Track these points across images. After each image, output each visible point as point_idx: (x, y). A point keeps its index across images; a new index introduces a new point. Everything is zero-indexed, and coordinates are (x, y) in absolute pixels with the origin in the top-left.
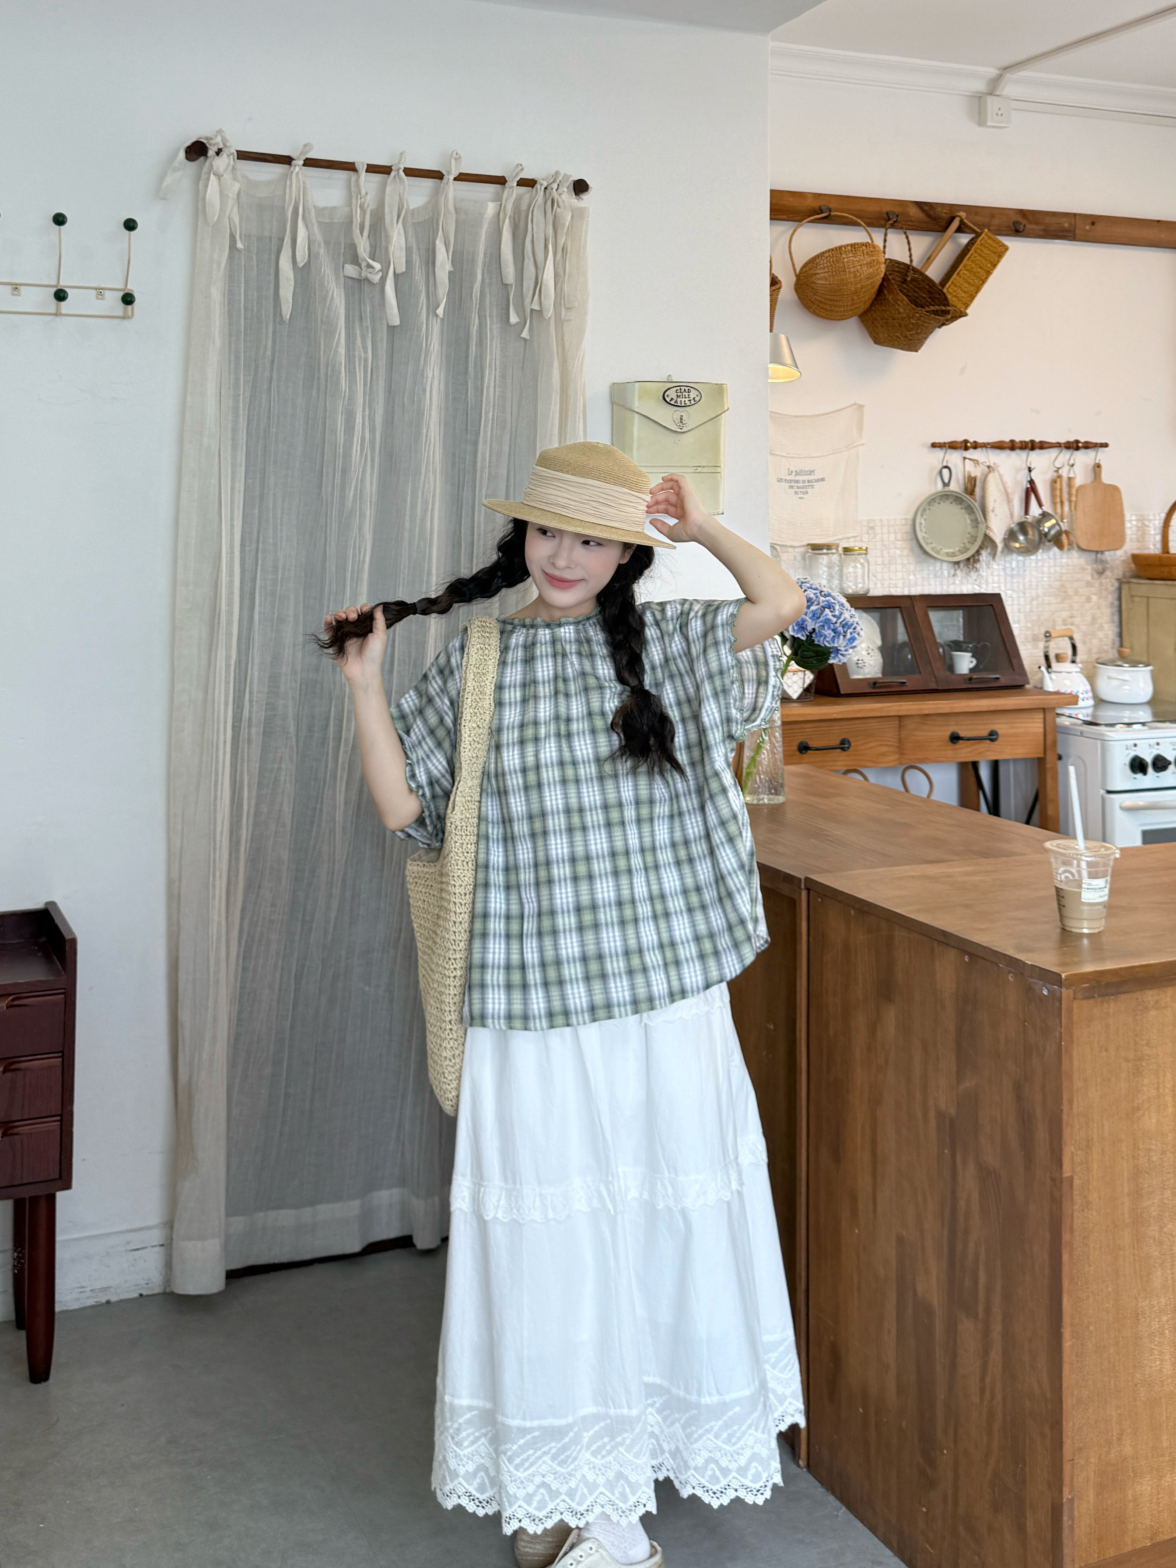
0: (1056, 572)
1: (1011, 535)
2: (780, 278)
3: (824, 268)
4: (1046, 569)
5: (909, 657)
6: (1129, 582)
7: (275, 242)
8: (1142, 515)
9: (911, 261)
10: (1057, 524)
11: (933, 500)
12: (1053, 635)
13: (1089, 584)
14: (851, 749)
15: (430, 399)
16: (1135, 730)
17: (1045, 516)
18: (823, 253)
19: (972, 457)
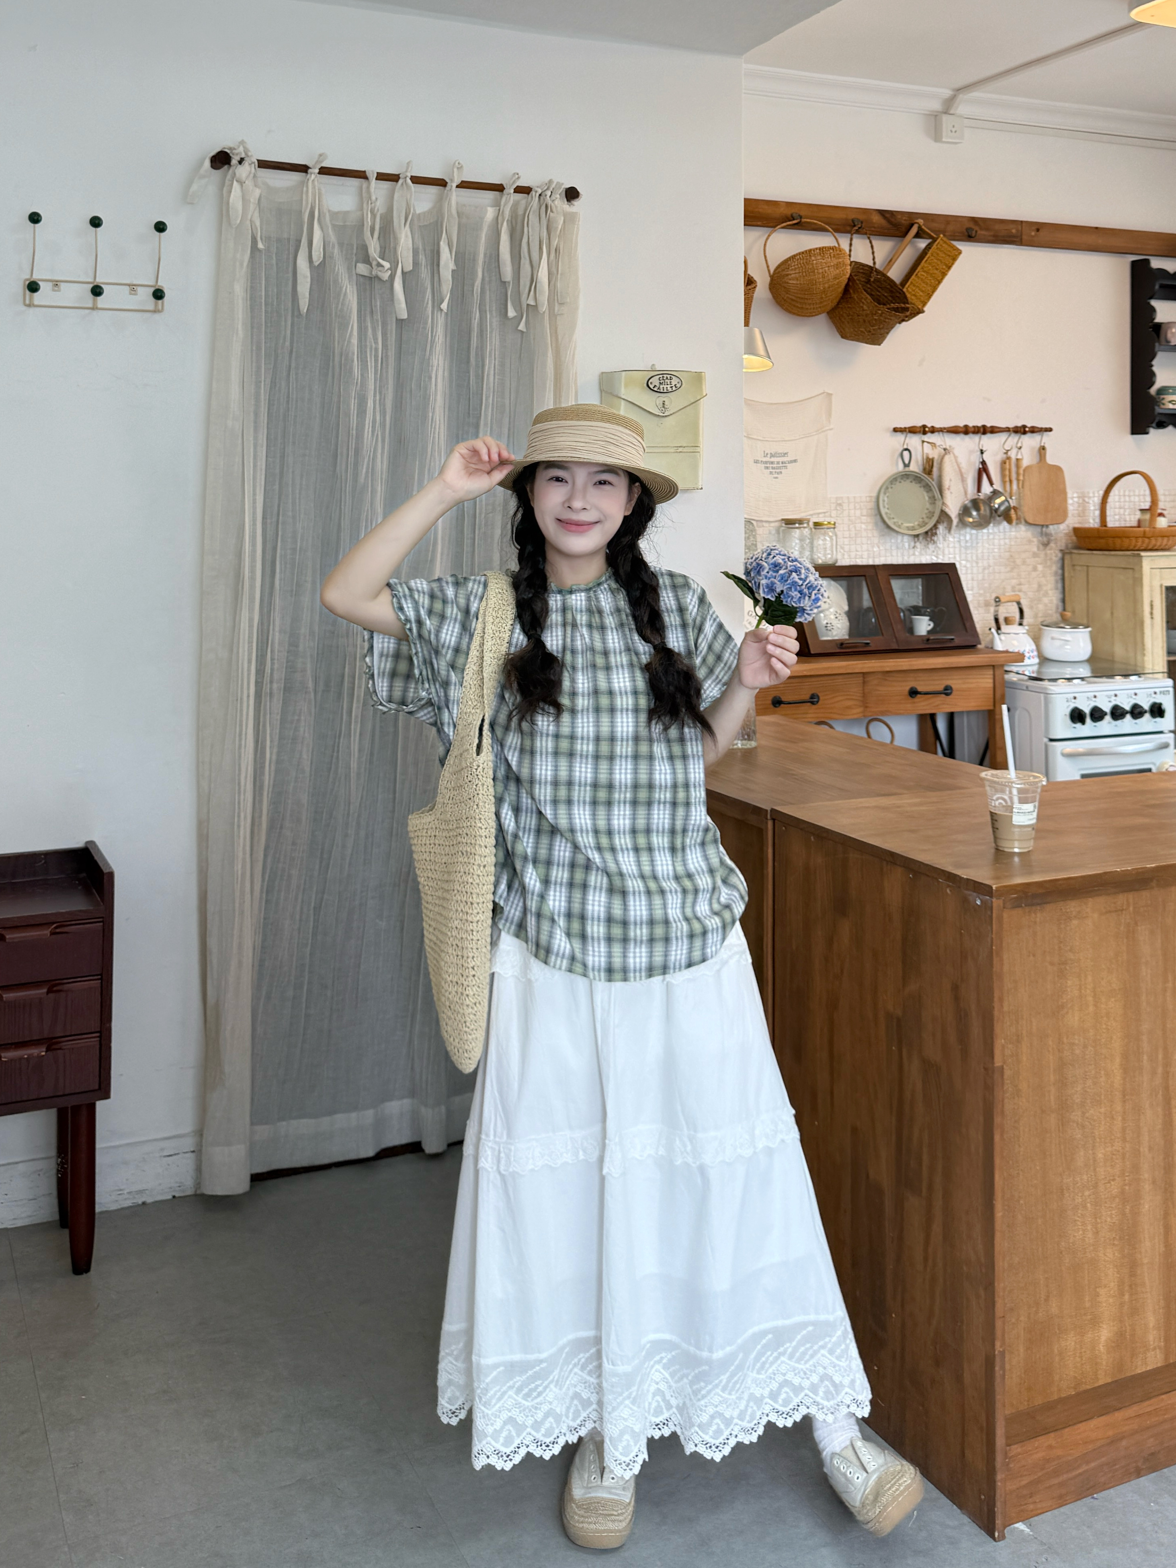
0: (1005, 544)
1: (965, 511)
2: (755, 278)
3: (795, 269)
4: (996, 542)
5: (873, 620)
6: (1071, 553)
7: (293, 243)
8: (1082, 493)
9: (874, 263)
10: (1006, 500)
11: (894, 480)
12: (1002, 600)
13: (1035, 555)
14: (820, 702)
15: (436, 385)
16: (1075, 685)
17: (996, 494)
18: (794, 257)
19: (930, 441)
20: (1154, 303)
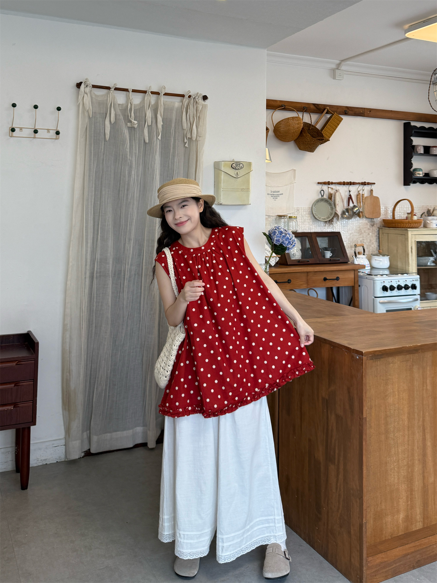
0: (358, 225)
1: (343, 213)
2: (269, 128)
3: (283, 125)
4: (355, 224)
5: (310, 252)
6: (382, 229)
7: (104, 114)
8: (386, 207)
9: (311, 123)
10: (359, 209)
11: (318, 201)
12: (357, 246)
13: (369, 229)
14: (291, 282)
15: (157, 166)
16: (384, 277)
17: (355, 207)
18: (283, 120)
19: (331, 187)
20: (412, 138)
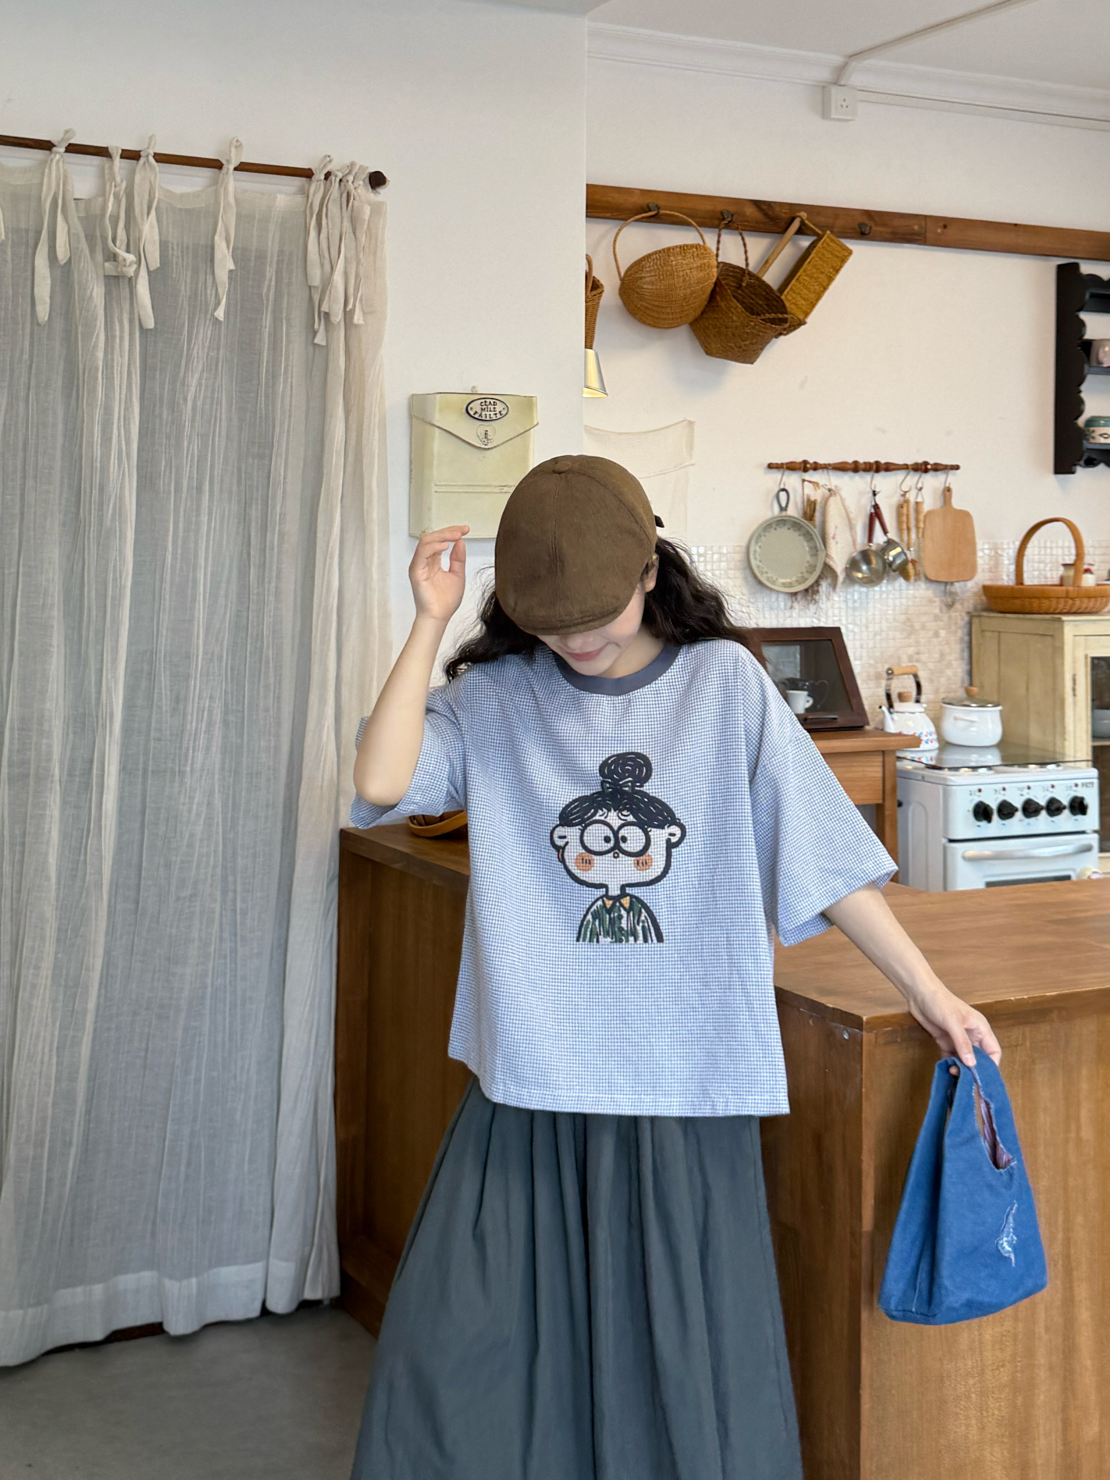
0: (901, 604)
1: (853, 565)
2: (602, 281)
3: (650, 271)
4: (891, 602)
6: (979, 616)
8: (996, 544)
9: (747, 265)
10: (903, 552)
11: (769, 526)
12: (896, 672)
13: (936, 618)
16: (981, 774)
17: (890, 544)
18: (649, 256)
19: (812, 480)
20: (1083, 316)
